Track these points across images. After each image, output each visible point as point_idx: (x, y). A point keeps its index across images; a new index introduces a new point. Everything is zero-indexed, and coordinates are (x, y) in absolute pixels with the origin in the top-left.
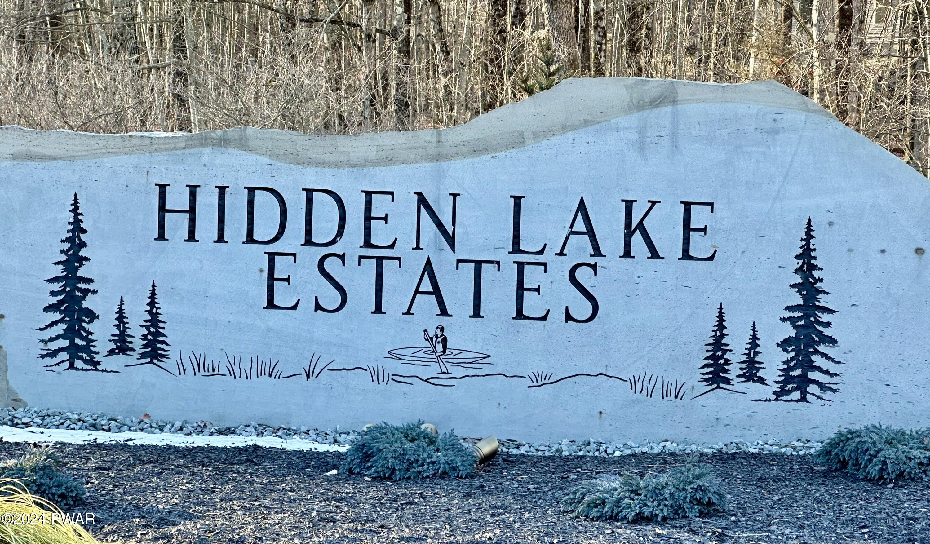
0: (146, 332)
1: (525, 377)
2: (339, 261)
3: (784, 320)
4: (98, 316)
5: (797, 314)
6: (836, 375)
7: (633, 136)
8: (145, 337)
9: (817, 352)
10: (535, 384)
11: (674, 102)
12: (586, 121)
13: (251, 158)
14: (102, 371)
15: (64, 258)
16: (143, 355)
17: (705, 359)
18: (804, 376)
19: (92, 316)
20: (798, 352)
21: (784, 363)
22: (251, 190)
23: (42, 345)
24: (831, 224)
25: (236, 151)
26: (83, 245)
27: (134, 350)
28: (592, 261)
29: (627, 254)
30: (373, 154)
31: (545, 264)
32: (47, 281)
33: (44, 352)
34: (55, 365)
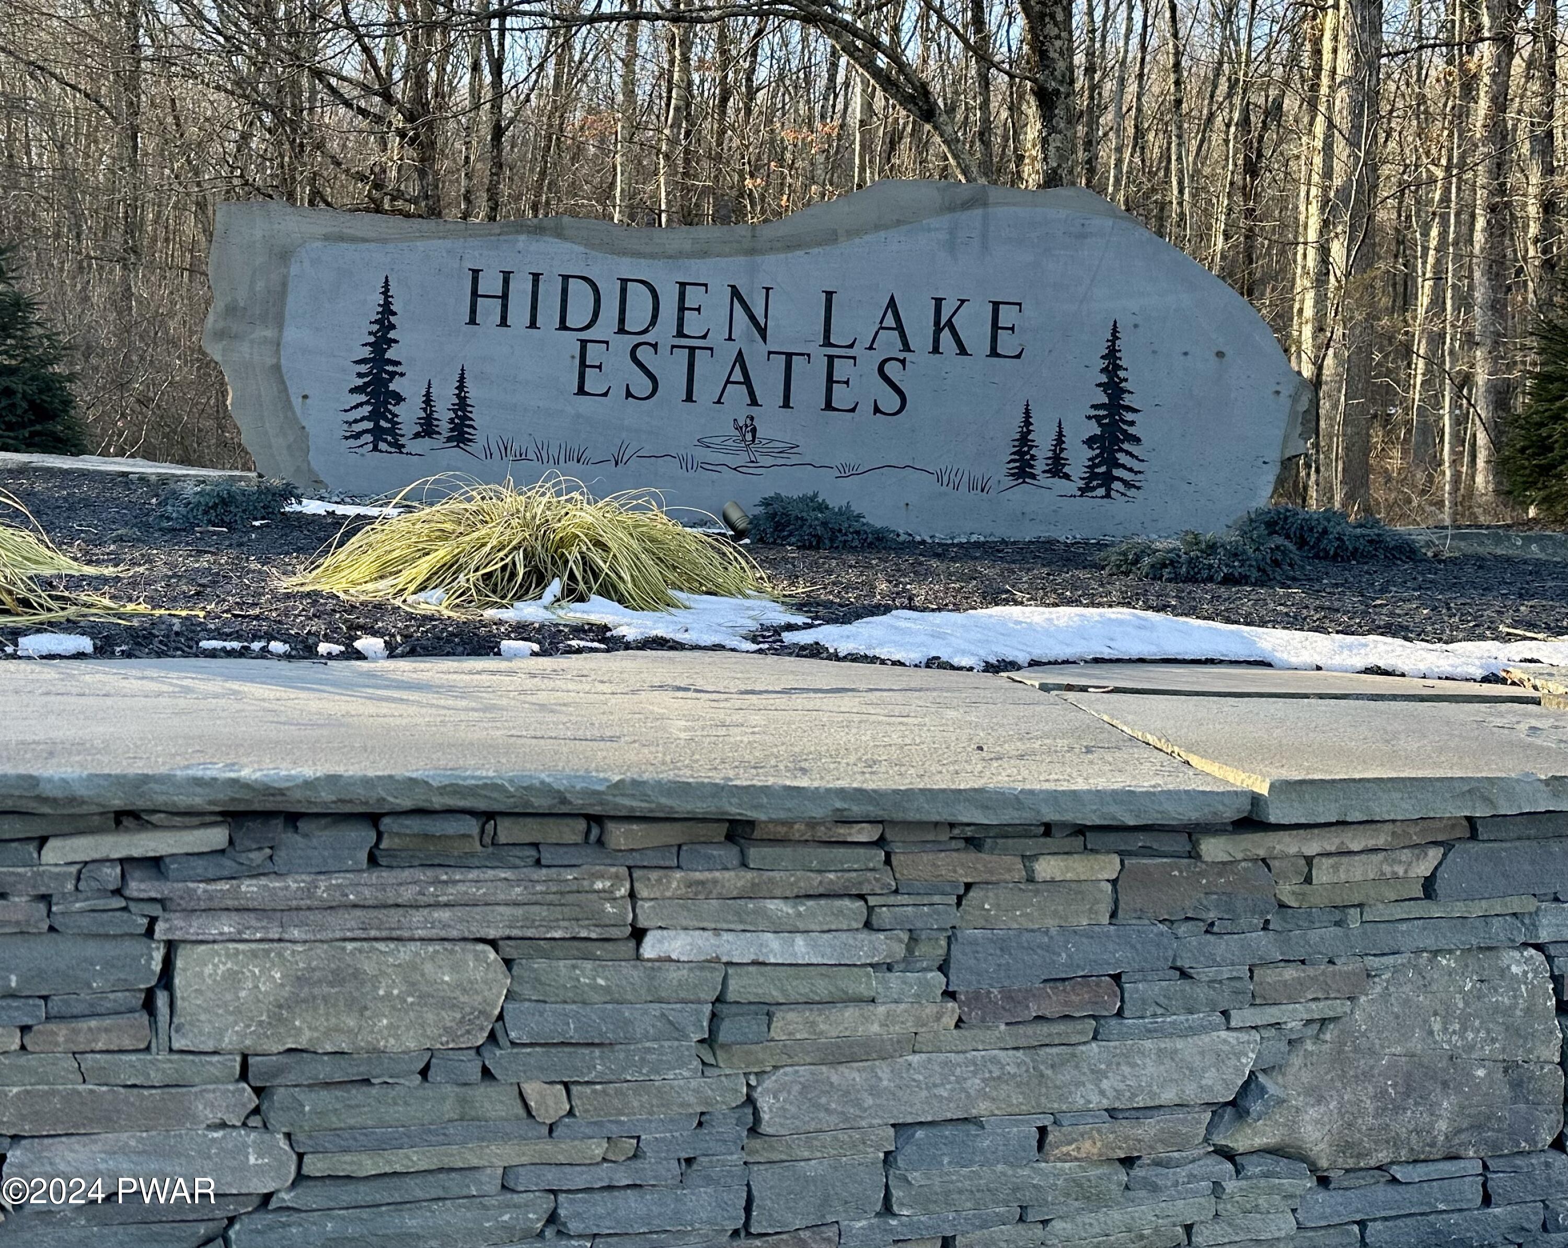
0: (454, 416)
1: (832, 468)
2: (651, 349)
3: (1089, 418)
4: (405, 398)
5: (1102, 413)
6: (1140, 472)
7: (943, 236)
8: (452, 421)
9: (1121, 450)
10: (843, 475)
11: (985, 204)
12: (898, 221)
13: (568, 245)
14: (407, 454)
15: (372, 339)
16: (449, 440)
17: (1011, 454)
18: (1108, 473)
19: (399, 399)
20: (1102, 448)
21: (1089, 460)
22: (566, 278)
23: (346, 427)
24: (1136, 326)
25: (551, 240)
26: (392, 327)
27: (440, 434)
28: (901, 356)
29: (936, 350)
30: (687, 246)
31: (854, 358)
32: (354, 362)
33: (348, 434)
34: (359, 447)
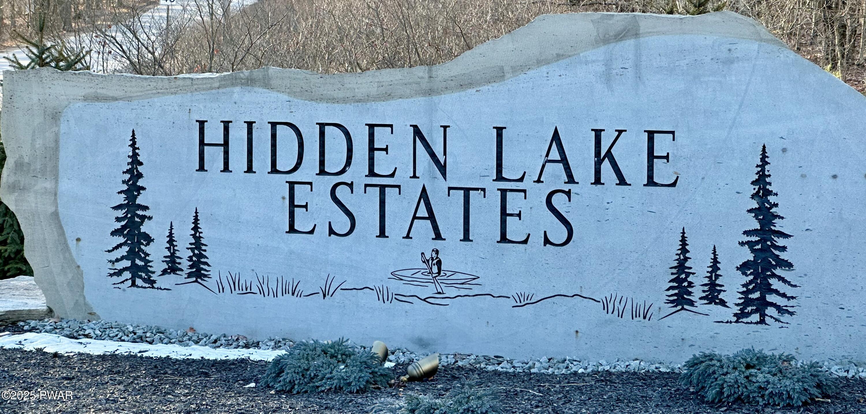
0: (192, 254)
1: (509, 298)
2: (348, 189)
3: (742, 244)
4: (153, 239)
5: (754, 239)
6: (793, 298)
7: (600, 68)
8: (190, 258)
9: (774, 275)
10: (519, 304)
11: (637, 35)
12: (558, 55)
13: (274, 95)
14: (158, 288)
15: (125, 187)
16: (190, 275)
17: (670, 282)
18: (762, 298)
19: (149, 240)
20: (756, 275)
21: (743, 286)
22: (274, 125)
23: (110, 265)
24: (784, 150)
25: (261, 90)
26: (140, 175)
27: (182, 270)
28: (566, 188)
29: (598, 181)
30: (374, 91)
31: (524, 191)
32: (113, 208)
33: (112, 272)
34: (121, 283)
